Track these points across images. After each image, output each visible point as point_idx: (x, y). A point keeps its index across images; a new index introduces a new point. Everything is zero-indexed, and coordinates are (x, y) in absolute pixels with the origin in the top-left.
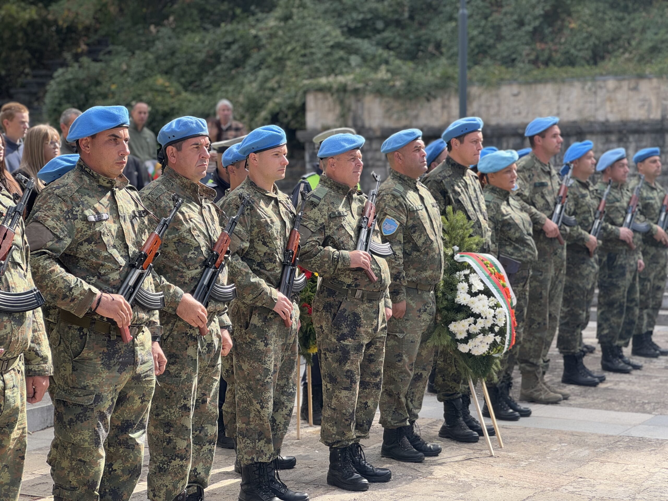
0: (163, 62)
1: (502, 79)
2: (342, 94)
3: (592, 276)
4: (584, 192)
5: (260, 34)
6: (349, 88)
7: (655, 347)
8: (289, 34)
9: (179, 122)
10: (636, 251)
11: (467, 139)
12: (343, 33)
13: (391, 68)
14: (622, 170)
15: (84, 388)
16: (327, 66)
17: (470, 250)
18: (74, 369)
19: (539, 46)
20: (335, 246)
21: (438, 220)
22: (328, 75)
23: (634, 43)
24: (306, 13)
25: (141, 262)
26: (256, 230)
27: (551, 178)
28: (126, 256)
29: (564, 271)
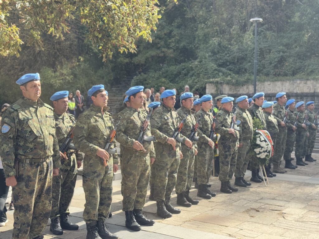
0: (164, 74)
1: (265, 80)
2: (217, 84)
3: (294, 138)
4: (292, 114)
5: (193, 66)
6: (219, 82)
7: (312, 159)
8: (201, 66)
9: (186, 94)
10: (307, 131)
11: (260, 98)
12: (217, 66)
13: (232, 76)
14: (303, 108)
15: (163, 161)
16: (212, 76)
17: (260, 129)
18: (161, 157)
19: (276, 70)
20: (225, 127)
21: (252, 121)
22: (213, 78)
23: (305, 69)
24: (206, 60)
25: (178, 130)
26: (204, 122)
27: (283, 110)
28: (174, 128)
29: (286, 136)
